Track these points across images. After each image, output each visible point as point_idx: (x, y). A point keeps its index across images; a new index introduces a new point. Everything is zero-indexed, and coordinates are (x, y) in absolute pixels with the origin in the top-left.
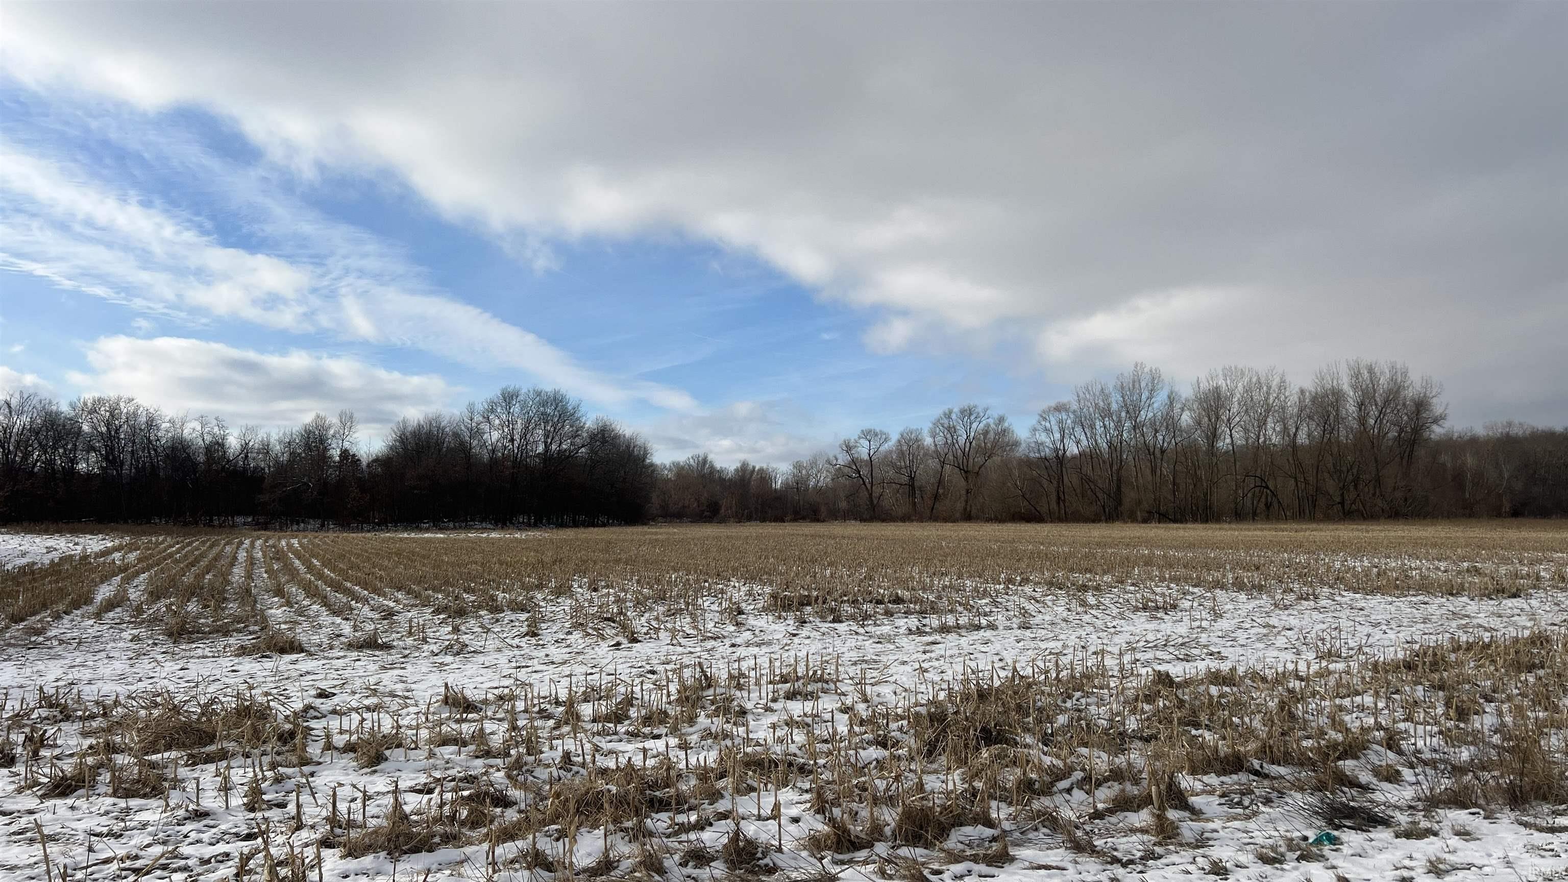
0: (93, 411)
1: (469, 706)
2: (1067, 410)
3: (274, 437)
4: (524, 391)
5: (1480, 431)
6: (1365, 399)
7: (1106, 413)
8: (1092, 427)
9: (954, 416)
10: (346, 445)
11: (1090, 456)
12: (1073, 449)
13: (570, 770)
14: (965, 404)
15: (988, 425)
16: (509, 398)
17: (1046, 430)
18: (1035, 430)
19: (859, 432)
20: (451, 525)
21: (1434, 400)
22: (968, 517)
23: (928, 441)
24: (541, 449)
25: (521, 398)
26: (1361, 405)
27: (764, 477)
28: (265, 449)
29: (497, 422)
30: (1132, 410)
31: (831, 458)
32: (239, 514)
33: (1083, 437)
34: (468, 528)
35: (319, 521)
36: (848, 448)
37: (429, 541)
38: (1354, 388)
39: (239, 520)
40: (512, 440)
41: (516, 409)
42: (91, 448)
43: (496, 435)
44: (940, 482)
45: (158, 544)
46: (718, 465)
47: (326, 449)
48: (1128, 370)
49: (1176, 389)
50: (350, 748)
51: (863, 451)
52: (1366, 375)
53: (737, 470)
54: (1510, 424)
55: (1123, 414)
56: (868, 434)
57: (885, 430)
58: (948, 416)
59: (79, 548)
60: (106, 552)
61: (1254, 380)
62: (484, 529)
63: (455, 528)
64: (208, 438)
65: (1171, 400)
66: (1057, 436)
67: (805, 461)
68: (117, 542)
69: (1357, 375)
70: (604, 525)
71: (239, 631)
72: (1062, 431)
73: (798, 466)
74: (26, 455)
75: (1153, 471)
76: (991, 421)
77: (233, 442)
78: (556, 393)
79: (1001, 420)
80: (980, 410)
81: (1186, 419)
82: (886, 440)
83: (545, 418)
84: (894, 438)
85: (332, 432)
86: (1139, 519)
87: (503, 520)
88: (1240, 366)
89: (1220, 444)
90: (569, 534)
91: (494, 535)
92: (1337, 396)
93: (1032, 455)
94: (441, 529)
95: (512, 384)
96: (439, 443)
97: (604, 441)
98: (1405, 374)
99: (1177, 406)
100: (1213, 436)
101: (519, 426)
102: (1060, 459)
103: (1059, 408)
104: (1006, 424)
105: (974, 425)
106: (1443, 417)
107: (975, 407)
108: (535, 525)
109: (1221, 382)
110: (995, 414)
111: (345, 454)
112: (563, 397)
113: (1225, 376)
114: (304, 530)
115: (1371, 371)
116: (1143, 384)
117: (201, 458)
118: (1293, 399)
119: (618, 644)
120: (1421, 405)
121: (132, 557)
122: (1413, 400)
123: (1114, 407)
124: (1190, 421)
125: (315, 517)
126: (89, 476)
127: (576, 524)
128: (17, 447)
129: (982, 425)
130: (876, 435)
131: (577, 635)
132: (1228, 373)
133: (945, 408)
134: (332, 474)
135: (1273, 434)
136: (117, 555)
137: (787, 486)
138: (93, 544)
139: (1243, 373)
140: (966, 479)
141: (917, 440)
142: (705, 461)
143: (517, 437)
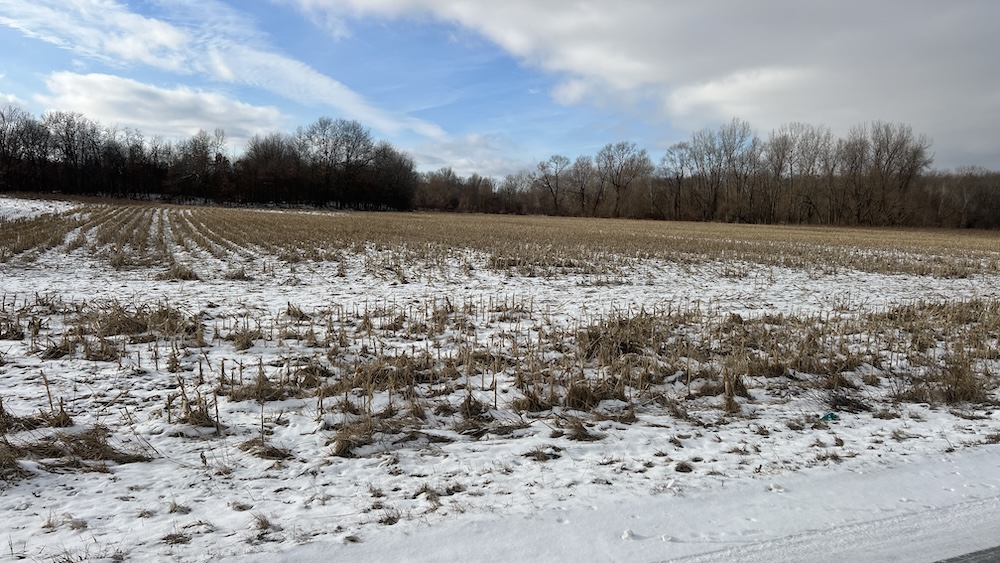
0: (56, 121)
1: (303, 317)
2: (686, 148)
3: (173, 144)
4: (334, 120)
5: (953, 171)
6: (882, 146)
7: (711, 151)
8: (702, 159)
9: (612, 149)
10: (220, 151)
11: (698, 179)
12: (688, 174)
13: (366, 357)
14: (620, 142)
15: (634, 156)
16: (324, 124)
17: (672, 160)
18: (664, 160)
19: (550, 158)
20: (288, 206)
21: (926, 150)
22: (617, 215)
23: (594, 165)
24: (344, 159)
25: (332, 125)
26: (878, 152)
27: (487, 184)
28: (168, 151)
29: (316, 140)
30: (728, 149)
31: (531, 173)
32: (153, 193)
33: (695, 166)
34: (300, 208)
35: (204, 199)
36: (543, 167)
37: (274, 215)
38: (875, 139)
39: (153, 196)
40: (326, 153)
41: (329, 132)
42: (57, 146)
43: (316, 149)
44: (601, 192)
45: (102, 209)
46: (458, 176)
47: (207, 153)
48: (729, 122)
49: (758, 136)
50: (230, 338)
51: (553, 170)
52: (884, 132)
53: (470, 179)
54: (973, 168)
55: (722, 152)
56: (556, 159)
57: (567, 157)
58: (609, 148)
59: (53, 209)
60: (70, 213)
61: (810, 132)
62: (308, 209)
63: (290, 208)
64: (131, 142)
65: (755, 143)
66: (679, 164)
67: (514, 174)
68: (76, 207)
69: (878, 131)
70: (384, 211)
71: (157, 265)
72: (682, 161)
73: (509, 178)
74: (15, 149)
75: (739, 190)
76: (636, 153)
77: (147, 146)
78: (354, 123)
79: (643, 152)
80: (630, 145)
81: (763, 156)
82: (567, 163)
83: (347, 139)
84: (573, 162)
85: (210, 142)
86: (727, 219)
87: (320, 204)
88: (802, 122)
89: (783, 174)
90: (362, 215)
91: (314, 213)
92: (863, 144)
93: (661, 176)
94: (281, 208)
95: (326, 116)
96: (279, 152)
97: (385, 156)
98: (909, 132)
99: (758, 147)
100: (780, 168)
101: (331, 143)
102: (680, 179)
103: (681, 146)
104: (646, 156)
105: (625, 156)
106: (930, 162)
107: (627, 143)
108: (341, 209)
109: (788, 133)
110: (639, 148)
111: (219, 157)
112: (359, 126)
113: (791, 129)
114: (194, 204)
115: (887, 129)
116: (737, 132)
117: (127, 156)
118: (834, 144)
119: (395, 284)
120: (917, 153)
121: (86, 216)
122: (912, 149)
123: (717, 147)
124: (765, 158)
125: (200, 195)
126: (56, 164)
127: (366, 210)
128: (9, 143)
129: (630, 156)
130: (561, 159)
131: (369, 278)
132: (793, 127)
133: (607, 143)
134: (211, 170)
135: (818, 169)
136: (77, 215)
137: (502, 191)
138: (61, 207)
139: (803, 128)
140: (618, 191)
141: (588, 164)
142: (450, 172)
143: (329, 151)
